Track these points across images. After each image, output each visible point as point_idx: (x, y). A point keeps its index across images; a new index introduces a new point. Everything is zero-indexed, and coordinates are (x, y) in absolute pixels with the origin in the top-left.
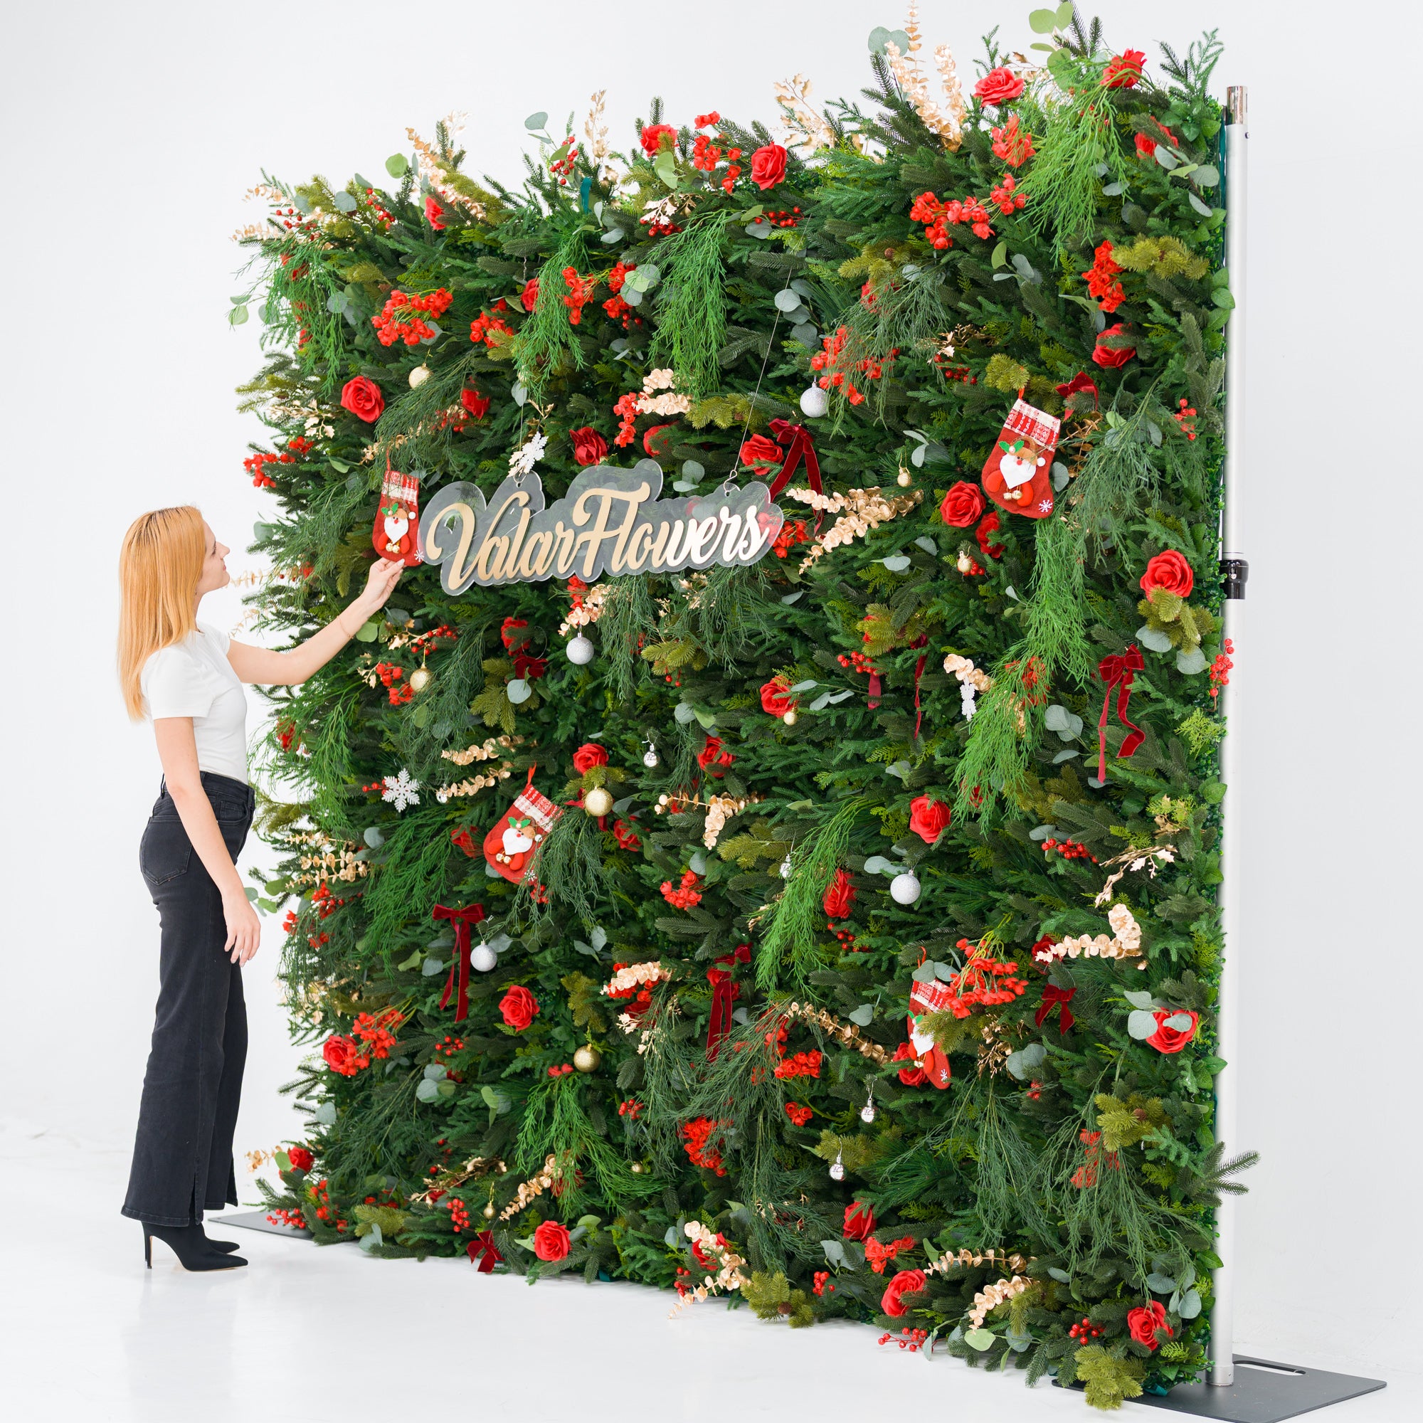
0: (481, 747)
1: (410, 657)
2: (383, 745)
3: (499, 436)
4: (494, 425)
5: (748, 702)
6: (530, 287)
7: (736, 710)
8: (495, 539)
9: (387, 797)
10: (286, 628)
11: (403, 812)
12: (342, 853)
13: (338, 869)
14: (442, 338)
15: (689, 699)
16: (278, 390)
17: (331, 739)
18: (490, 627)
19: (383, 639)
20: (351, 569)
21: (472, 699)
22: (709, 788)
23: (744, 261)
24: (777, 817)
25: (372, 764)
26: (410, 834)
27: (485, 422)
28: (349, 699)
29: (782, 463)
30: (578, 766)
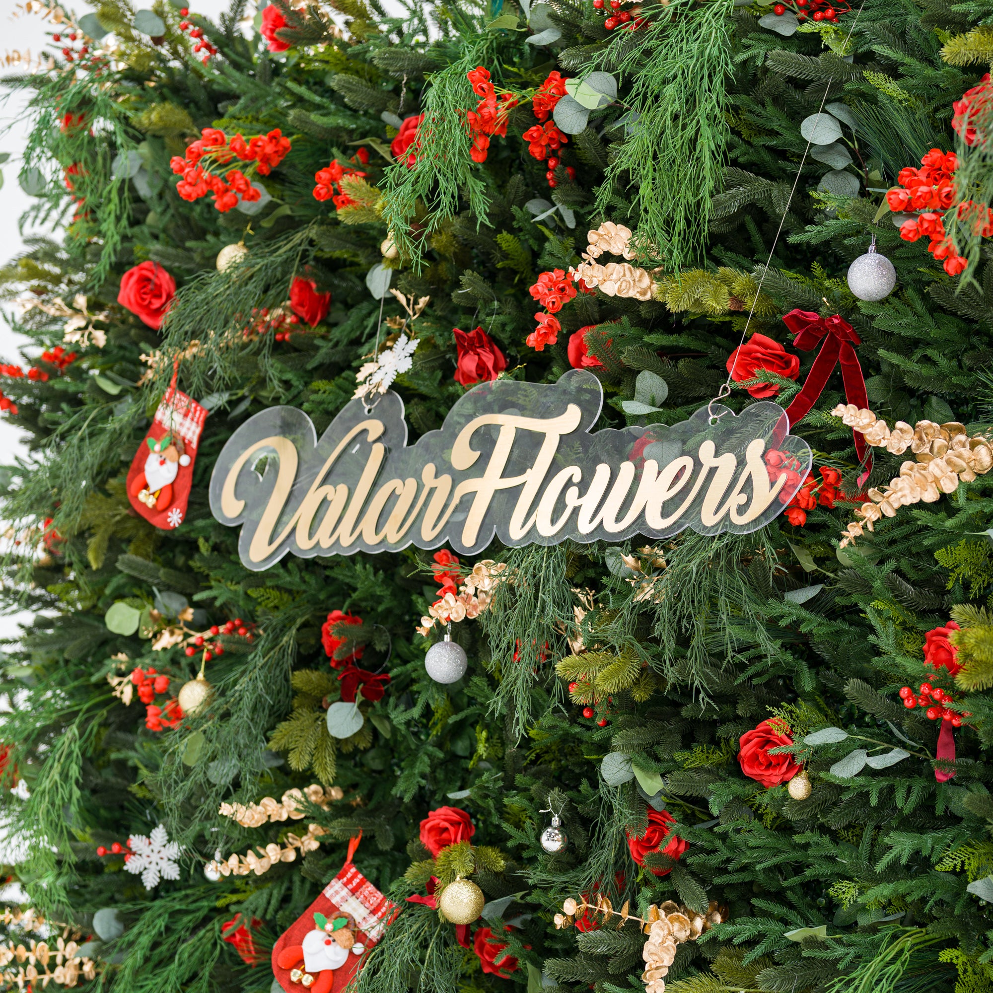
0: (279, 801)
1: (184, 662)
2: (134, 788)
3: (341, 347)
4: (336, 333)
5: (717, 757)
6: (407, 128)
7: (697, 770)
8: (328, 489)
9: (132, 866)
10: (14, 612)
11: (156, 889)
12: (60, 943)
13: (52, 966)
14: (271, 207)
15: (627, 746)
16: (35, 282)
17: (55, 775)
18: (305, 625)
19: (146, 634)
20: (111, 529)
21: (273, 728)
22: (647, 893)
23: (759, 63)
24: (760, 949)
25: (117, 814)
26: (161, 923)
27: (323, 330)
28: (93, 717)
29: (799, 380)
30: (426, 840)
